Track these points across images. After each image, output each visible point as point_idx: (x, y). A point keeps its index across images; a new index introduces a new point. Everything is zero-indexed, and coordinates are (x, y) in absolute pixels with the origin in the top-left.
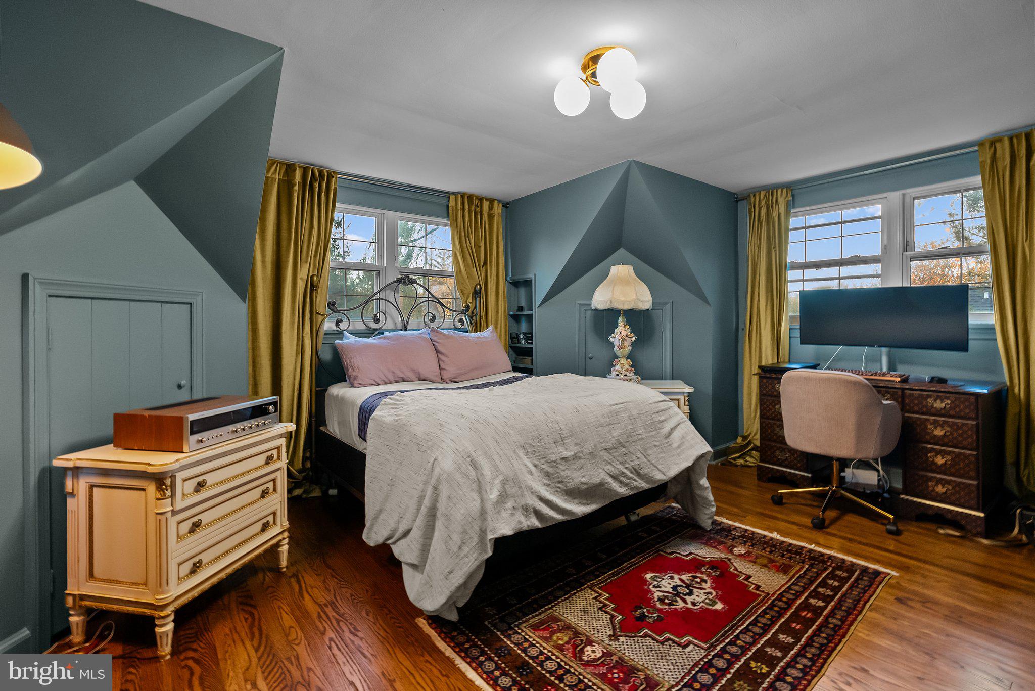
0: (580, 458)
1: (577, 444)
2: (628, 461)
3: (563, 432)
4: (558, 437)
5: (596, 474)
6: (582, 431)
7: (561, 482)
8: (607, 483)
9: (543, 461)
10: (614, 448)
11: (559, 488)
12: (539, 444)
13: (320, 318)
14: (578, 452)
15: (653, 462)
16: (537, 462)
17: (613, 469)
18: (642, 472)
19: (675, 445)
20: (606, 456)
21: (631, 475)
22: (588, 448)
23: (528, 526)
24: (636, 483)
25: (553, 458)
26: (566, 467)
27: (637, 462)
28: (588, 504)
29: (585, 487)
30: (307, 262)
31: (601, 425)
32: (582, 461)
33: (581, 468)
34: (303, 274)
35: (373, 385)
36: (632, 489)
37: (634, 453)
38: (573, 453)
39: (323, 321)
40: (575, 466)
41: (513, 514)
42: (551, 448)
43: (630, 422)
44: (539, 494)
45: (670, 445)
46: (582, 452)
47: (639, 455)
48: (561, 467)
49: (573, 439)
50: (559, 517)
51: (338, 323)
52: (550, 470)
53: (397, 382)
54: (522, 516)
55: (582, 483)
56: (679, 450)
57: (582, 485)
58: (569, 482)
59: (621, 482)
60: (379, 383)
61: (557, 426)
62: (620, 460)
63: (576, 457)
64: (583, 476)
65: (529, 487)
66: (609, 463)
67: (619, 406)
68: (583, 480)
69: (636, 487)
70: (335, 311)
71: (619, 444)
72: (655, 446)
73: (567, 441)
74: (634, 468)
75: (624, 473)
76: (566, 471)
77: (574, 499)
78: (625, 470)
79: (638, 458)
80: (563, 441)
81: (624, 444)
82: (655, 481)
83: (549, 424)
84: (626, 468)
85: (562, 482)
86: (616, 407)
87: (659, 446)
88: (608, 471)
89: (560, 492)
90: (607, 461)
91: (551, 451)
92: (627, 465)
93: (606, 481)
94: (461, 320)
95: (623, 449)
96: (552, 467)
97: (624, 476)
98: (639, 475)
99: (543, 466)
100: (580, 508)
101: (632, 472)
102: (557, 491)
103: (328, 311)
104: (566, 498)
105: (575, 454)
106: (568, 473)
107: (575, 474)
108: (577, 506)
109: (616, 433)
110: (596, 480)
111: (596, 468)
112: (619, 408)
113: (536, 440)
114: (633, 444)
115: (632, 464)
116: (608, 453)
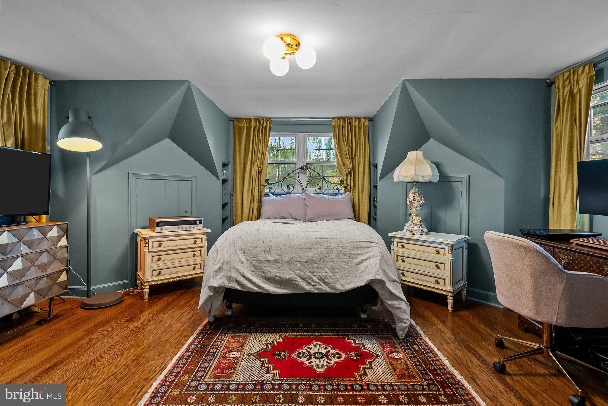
0: (279, 263)
1: (279, 255)
2: (318, 272)
3: (272, 247)
4: (268, 249)
5: (288, 274)
6: (285, 249)
7: (262, 272)
8: (295, 280)
9: (253, 259)
10: (306, 262)
11: (261, 275)
12: (253, 250)
13: (262, 187)
14: (278, 259)
15: (337, 277)
16: (249, 259)
17: (303, 274)
18: (327, 281)
19: (360, 271)
20: (299, 265)
21: (318, 281)
22: (286, 258)
23: (229, 286)
24: (321, 286)
25: (261, 259)
26: (268, 265)
27: (324, 274)
28: (281, 289)
29: (278, 278)
30: (256, 162)
31: (301, 248)
32: (280, 264)
33: (278, 268)
34: (255, 167)
35: (268, 219)
36: (317, 289)
37: (323, 268)
38: (274, 259)
39: (264, 188)
40: (274, 266)
41: (221, 278)
42: (261, 254)
43: (326, 250)
44: (243, 274)
45: (357, 270)
46: (281, 259)
47: (327, 270)
48: (265, 264)
49: (277, 252)
50: (256, 289)
51: (270, 189)
52: (257, 264)
53: (281, 218)
54: (226, 281)
55: (276, 276)
56: (361, 274)
57: (276, 277)
58: (268, 274)
59: (309, 283)
60: (272, 218)
61: (269, 243)
62: (311, 270)
63: (276, 261)
64: (278, 273)
65: (236, 268)
66: (301, 270)
67: (322, 240)
68: (278, 274)
69: (321, 289)
70: (269, 184)
71: (312, 261)
72: (344, 268)
73: (273, 252)
74: (320, 277)
75: (311, 278)
76: (267, 267)
77: (271, 283)
78: (313, 277)
79: (326, 272)
80: (270, 251)
81: (317, 262)
82: (336, 289)
83: (265, 242)
84: (315, 276)
85: (264, 272)
86: (320, 240)
87: (347, 269)
88: (298, 274)
89: (261, 277)
90: (299, 269)
91: (260, 255)
92: (316, 274)
93: (295, 279)
94: (338, 189)
95: (315, 265)
96: (259, 263)
97: (312, 280)
98: (325, 282)
99: (253, 262)
100: (273, 289)
101: (319, 279)
102: (259, 276)
103: (266, 184)
104: (265, 281)
105: (276, 260)
106: (269, 268)
107: (273, 270)
108: (272, 287)
109: (310, 254)
110: (288, 277)
111: (289, 270)
112: (321, 241)
113: (252, 248)
114: (324, 263)
115: (320, 274)
116: (302, 264)
